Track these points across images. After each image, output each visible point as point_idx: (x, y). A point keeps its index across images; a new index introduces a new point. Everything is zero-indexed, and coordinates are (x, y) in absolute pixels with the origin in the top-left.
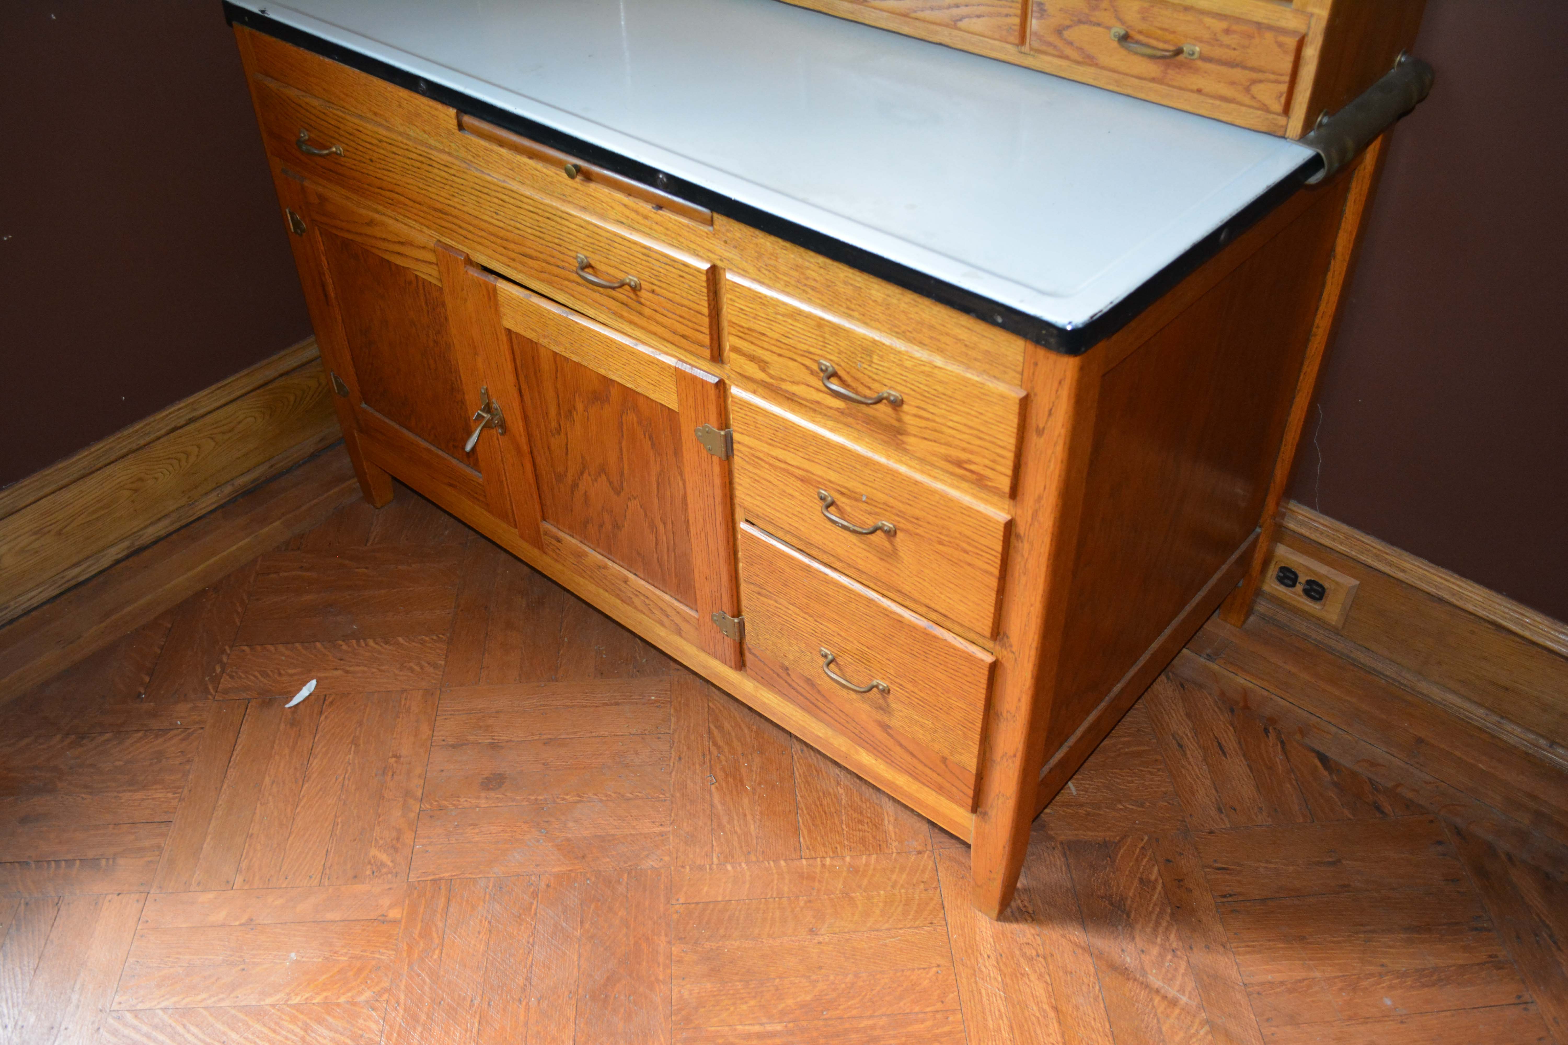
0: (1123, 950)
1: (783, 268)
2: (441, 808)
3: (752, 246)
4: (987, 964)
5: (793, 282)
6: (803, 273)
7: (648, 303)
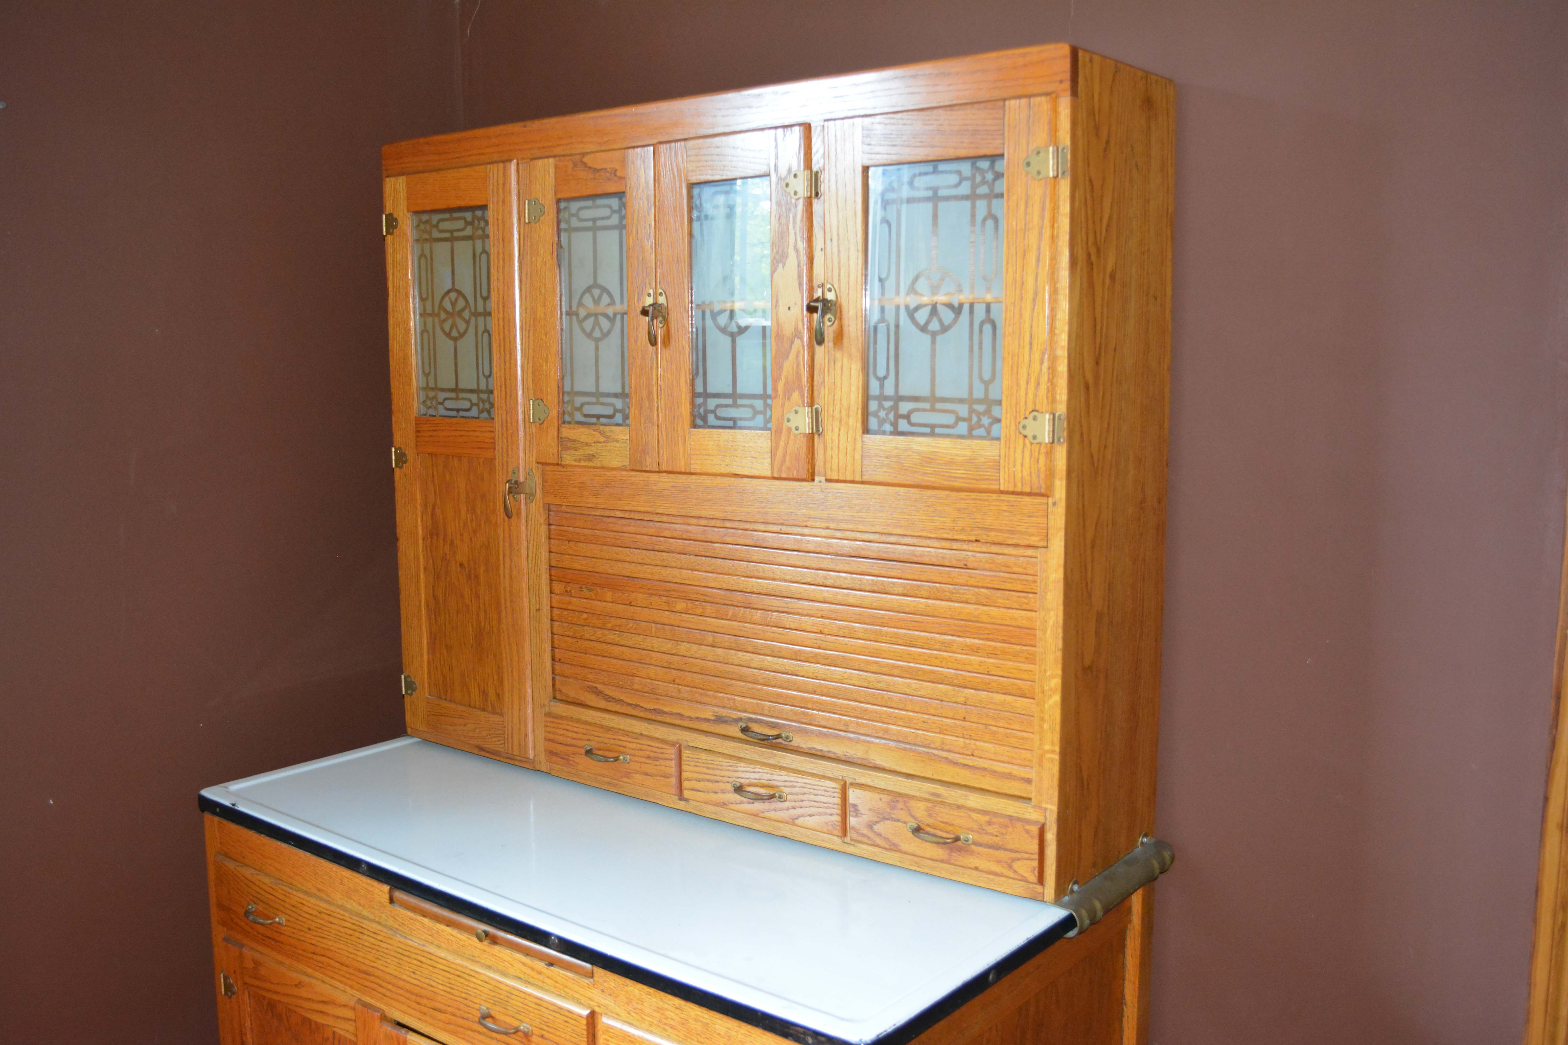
1: (647, 1010)
3: (623, 993)
5: (655, 1022)
6: (663, 1014)
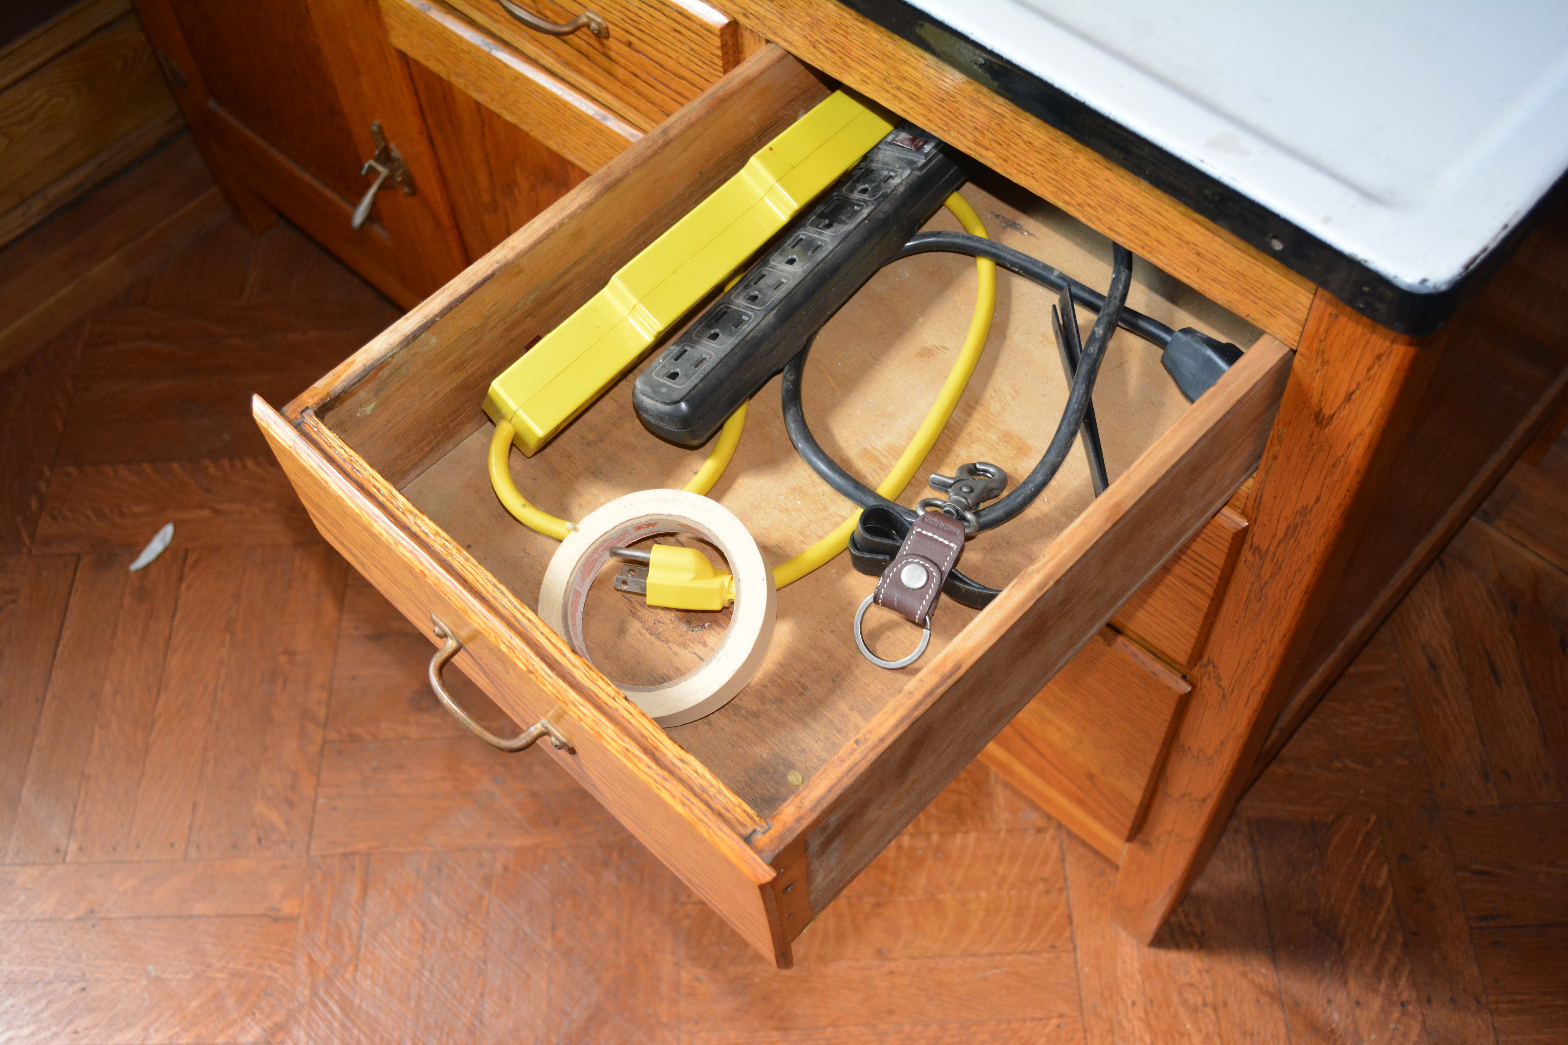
0: (1329, 1001)
2: (354, 739)
4: (1131, 1015)
7: (622, 61)
